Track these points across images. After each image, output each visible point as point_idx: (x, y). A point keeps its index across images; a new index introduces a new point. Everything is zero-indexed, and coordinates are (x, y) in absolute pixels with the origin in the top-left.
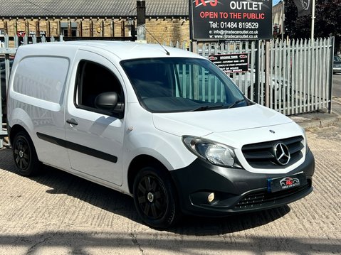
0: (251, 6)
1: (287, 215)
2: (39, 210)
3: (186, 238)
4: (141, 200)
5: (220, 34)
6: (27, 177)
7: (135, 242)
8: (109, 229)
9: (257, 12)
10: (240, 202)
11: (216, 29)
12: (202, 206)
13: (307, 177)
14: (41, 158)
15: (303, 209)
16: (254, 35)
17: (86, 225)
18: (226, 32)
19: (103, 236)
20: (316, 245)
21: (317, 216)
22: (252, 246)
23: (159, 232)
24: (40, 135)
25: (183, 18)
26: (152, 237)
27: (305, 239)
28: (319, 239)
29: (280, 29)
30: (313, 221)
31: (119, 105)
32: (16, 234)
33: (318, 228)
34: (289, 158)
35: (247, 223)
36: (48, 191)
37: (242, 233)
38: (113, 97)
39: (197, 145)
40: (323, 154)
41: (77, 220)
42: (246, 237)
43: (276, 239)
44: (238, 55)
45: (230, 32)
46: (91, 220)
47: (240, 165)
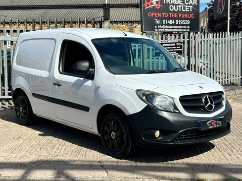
0: (184, 8)
1: (212, 150)
2: (33, 147)
3: (139, 164)
4: (106, 138)
5: (162, 28)
6: (25, 125)
7: (102, 167)
8: (83, 159)
9: (189, 13)
10: (179, 137)
11: (159, 25)
12: (151, 140)
13: (227, 121)
14: (35, 112)
15: (224, 146)
16: (187, 29)
17: (67, 156)
18: (167, 27)
19: (79, 163)
20: (234, 169)
21: (234, 150)
22: (187, 169)
23: (120, 160)
24: (35, 95)
25: (136, 23)
26: (115, 164)
27: (226, 165)
28: (236, 165)
29: (205, 30)
30: (231, 153)
31: (91, 70)
32: (16, 161)
33: (235, 158)
34: (214, 106)
35: (184, 155)
36: (40, 135)
37: (180, 161)
38: (86, 64)
39: (147, 96)
40: (237, 112)
41: (61, 153)
42: (183, 164)
43: (205, 165)
44: (176, 43)
45: (169, 27)
46: (70, 153)
47: (178, 110)
